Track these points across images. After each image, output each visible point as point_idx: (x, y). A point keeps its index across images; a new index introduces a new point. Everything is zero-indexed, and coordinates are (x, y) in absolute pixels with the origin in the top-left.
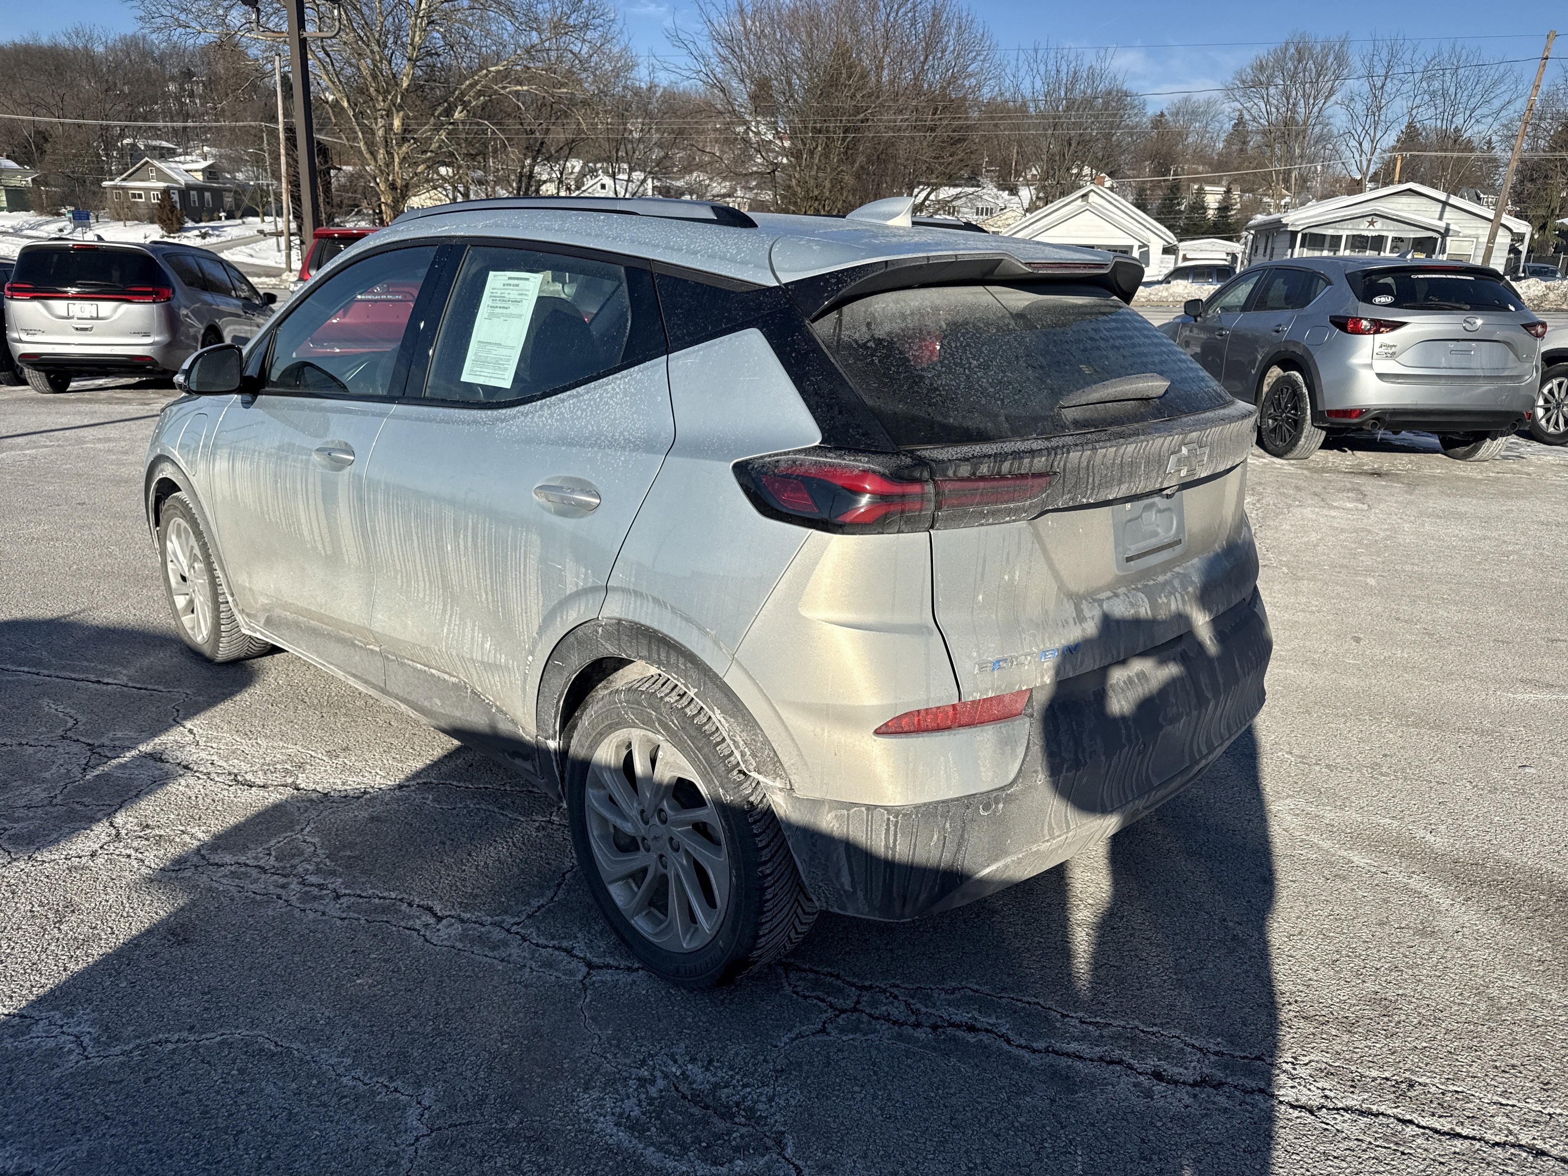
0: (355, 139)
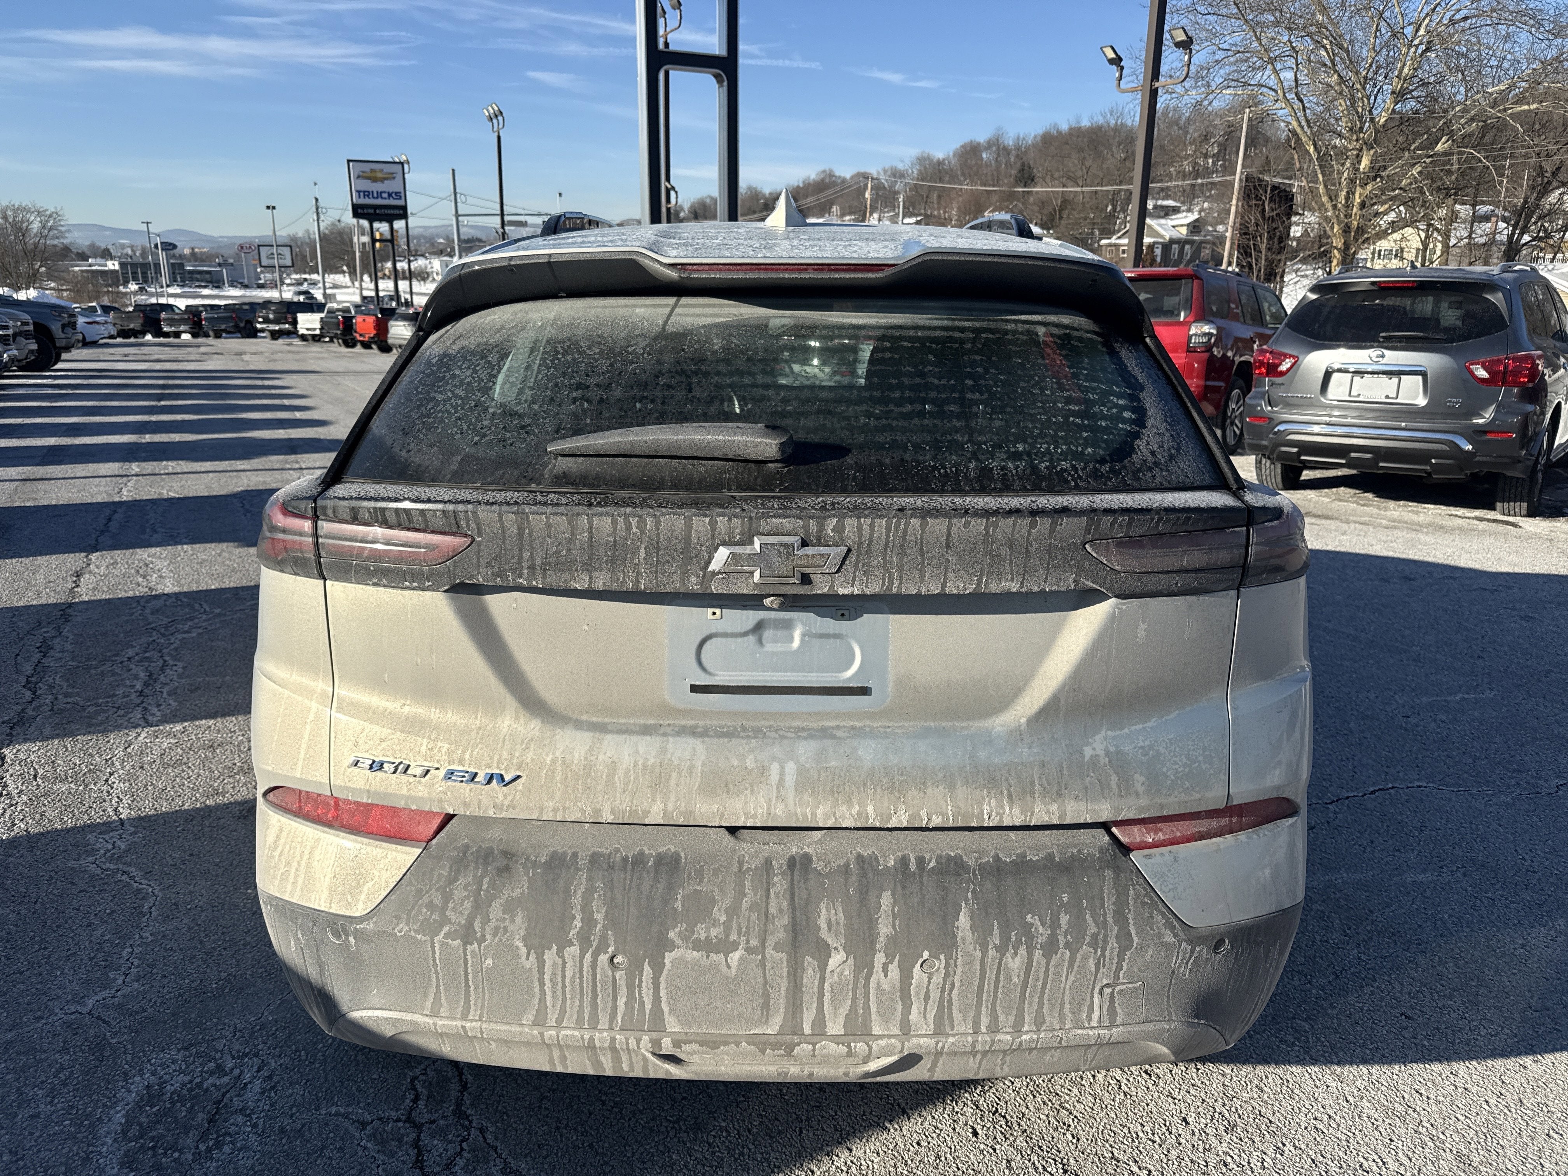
0: (1316, 181)
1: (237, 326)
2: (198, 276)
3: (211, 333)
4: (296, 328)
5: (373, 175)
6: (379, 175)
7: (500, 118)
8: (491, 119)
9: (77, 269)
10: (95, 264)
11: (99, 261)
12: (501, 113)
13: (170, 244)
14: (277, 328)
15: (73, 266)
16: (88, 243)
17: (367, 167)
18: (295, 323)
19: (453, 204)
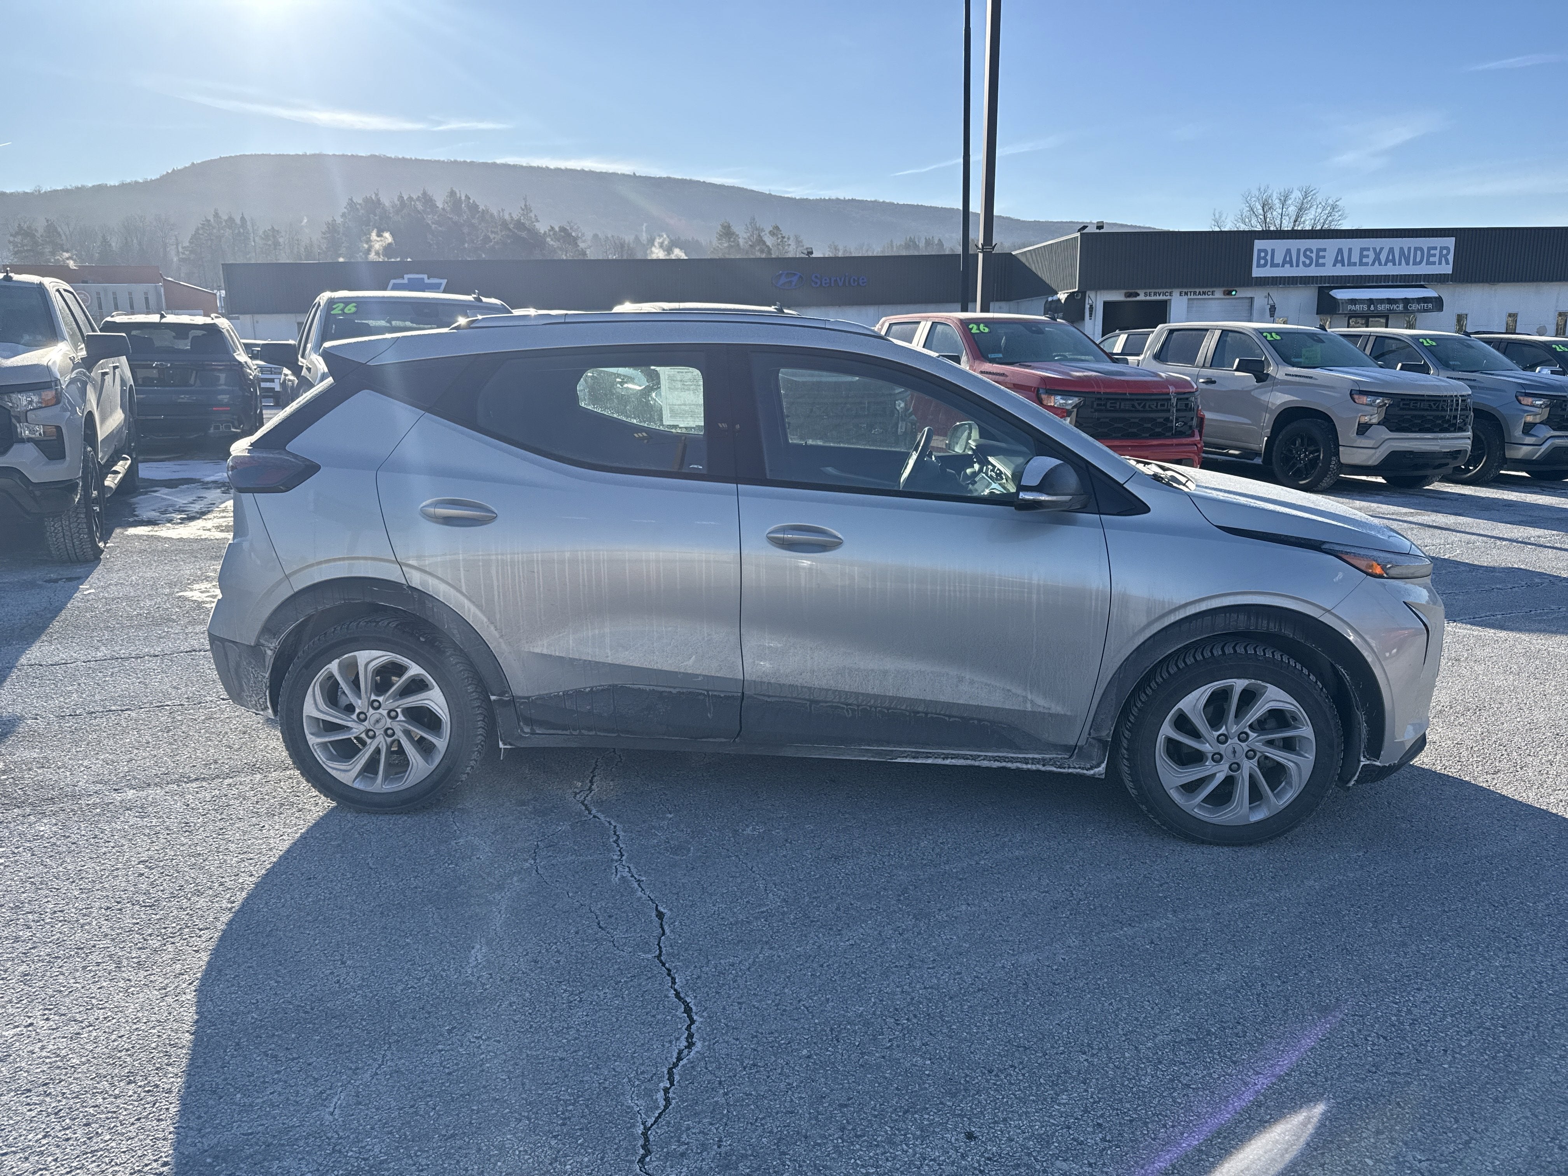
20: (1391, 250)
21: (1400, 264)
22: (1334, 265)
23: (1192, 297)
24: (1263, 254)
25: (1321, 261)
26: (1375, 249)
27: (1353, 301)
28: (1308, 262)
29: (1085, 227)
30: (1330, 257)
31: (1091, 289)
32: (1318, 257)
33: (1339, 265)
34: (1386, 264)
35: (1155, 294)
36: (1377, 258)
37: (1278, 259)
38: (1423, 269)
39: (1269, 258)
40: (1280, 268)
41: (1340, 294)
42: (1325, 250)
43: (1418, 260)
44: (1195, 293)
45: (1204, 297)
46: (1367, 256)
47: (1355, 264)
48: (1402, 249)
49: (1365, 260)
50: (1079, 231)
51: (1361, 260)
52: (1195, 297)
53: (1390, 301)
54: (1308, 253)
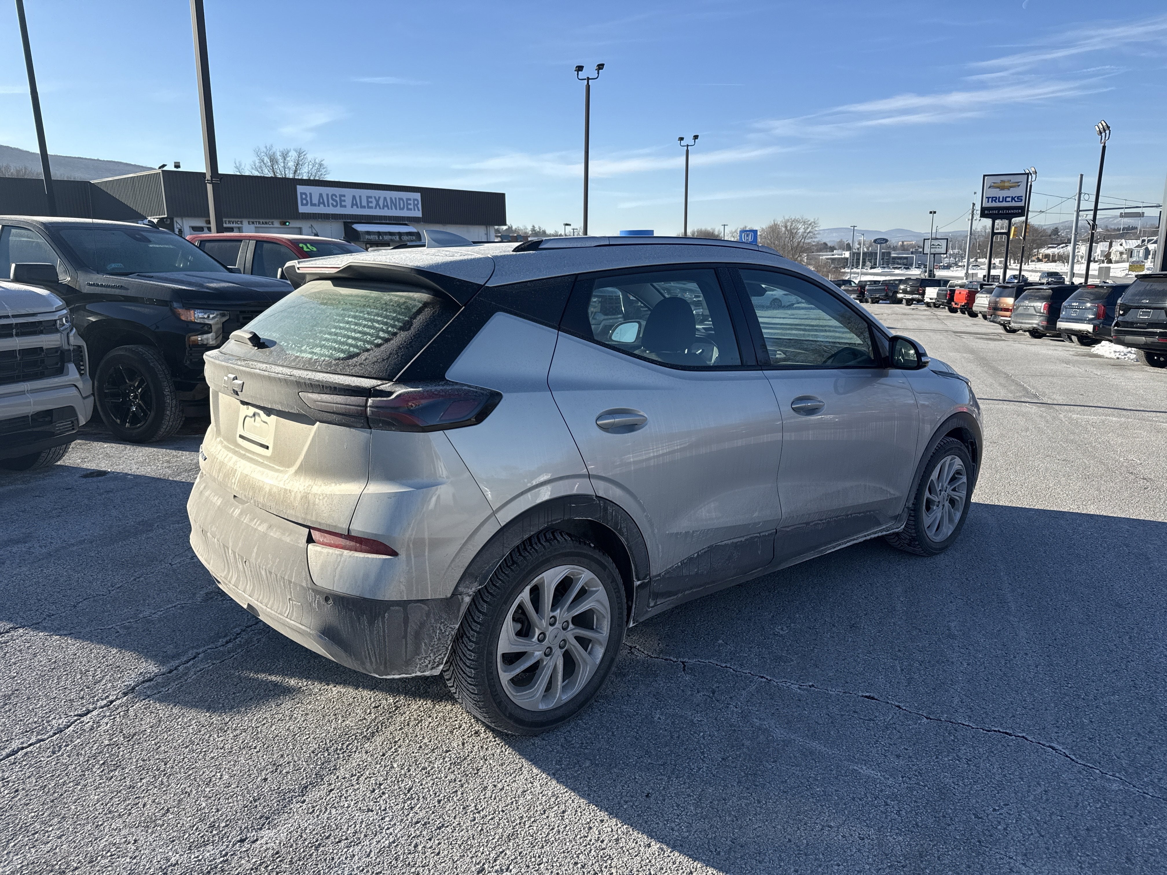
1: (887, 295)
2: (899, 261)
3: (870, 300)
4: (923, 297)
5: (1002, 184)
6: (1007, 184)
7: (1107, 132)
8: (1101, 133)
9: (824, 257)
10: (837, 254)
11: (840, 252)
12: (1108, 127)
13: (884, 239)
14: (910, 297)
15: (820, 255)
16: (838, 240)
17: (998, 179)
18: (923, 294)
19: (1077, 202)
20: (385, 199)
21: (392, 209)
22: (352, 207)
23: (258, 225)
24: (304, 196)
25: (343, 203)
26: (375, 198)
27: (368, 233)
28: (335, 204)
29: (164, 166)
30: (348, 201)
31: (177, 216)
32: (341, 201)
33: (355, 207)
34: (383, 208)
35: (229, 222)
36: (378, 204)
37: (315, 201)
38: (405, 213)
39: (308, 199)
40: (317, 207)
41: (360, 228)
42: (344, 196)
43: (402, 206)
44: (259, 223)
45: (266, 226)
46: (371, 202)
47: (364, 207)
48: (391, 199)
49: (370, 205)
50: (160, 168)
51: (368, 205)
52: (260, 226)
53: (391, 234)
54: (334, 197)
